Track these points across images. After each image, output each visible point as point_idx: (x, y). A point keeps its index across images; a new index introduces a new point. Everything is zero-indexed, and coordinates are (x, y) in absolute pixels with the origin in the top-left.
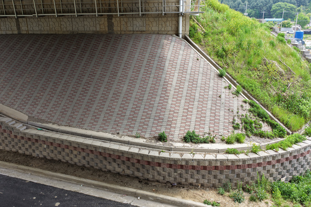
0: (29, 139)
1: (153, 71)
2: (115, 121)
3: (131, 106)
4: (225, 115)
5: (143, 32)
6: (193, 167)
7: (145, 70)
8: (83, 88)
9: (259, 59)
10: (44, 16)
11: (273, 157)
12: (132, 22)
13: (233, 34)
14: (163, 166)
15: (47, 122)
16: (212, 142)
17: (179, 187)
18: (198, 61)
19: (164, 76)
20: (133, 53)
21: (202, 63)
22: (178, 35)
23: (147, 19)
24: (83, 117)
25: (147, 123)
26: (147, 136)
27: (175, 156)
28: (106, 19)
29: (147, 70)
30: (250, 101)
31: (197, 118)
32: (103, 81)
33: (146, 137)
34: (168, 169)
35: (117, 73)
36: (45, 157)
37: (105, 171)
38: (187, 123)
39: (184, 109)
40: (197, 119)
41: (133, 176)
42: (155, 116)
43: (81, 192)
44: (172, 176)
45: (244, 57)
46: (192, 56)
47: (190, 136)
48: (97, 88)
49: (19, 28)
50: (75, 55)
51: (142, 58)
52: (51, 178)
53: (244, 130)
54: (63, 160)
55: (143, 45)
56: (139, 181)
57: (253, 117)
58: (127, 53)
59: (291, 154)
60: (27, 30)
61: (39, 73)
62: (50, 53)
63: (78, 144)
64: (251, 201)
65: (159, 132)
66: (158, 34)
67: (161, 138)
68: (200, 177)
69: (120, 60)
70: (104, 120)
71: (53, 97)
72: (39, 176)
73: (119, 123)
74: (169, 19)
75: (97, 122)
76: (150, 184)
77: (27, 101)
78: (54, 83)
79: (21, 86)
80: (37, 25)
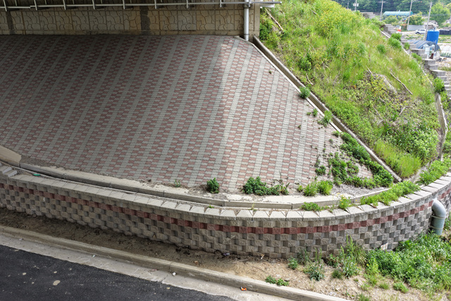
0: (21, 189)
1: (204, 90)
2: (147, 162)
3: (170, 140)
4: (305, 155)
5: (193, 32)
6: (253, 230)
7: (192, 88)
8: (102, 115)
9: (361, 71)
10: (48, 8)
11: (370, 215)
12: (176, 17)
13: (323, 35)
14: (209, 227)
15: (49, 165)
16: (284, 193)
17: (233, 258)
18: (270, 76)
19: (219, 97)
20: (176, 63)
21: (276, 78)
22: (243, 36)
23: (198, 12)
24: (100, 157)
25: (192, 166)
26: (191, 184)
27: (228, 213)
28: (138, 13)
29: (195, 88)
30: (342, 133)
31: (264, 158)
32: (131, 104)
33: (189, 185)
34: (217, 233)
35: (152, 92)
36: (44, 215)
37: (128, 236)
38: (249, 166)
39: (246, 145)
40: (264, 161)
41: (167, 242)
42: (205, 156)
43: (93, 265)
44: (224, 242)
45: (339, 68)
46: (262, 67)
47: (252, 185)
48: (121, 114)
49: (11, 26)
50: (92, 65)
51: (188, 71)
52: (52, 245)
53: (332, 177)
54: (69, 220)
55: (191, 51)
56: (177, 250)
57: (347, 157)
58: (168, 62)
59: (395, 210)
60: (23, 28)
61: (40, 93)
62: (55, 63)
63: (90, 196)
64: (334, 277)
65: (209, 178)
66: (214, 34)
67: (211, 188)
68: (263, 243)
69: (157, 73)
70: (130, 162)
71: (58, 127)
72: (34, 242)
73: (152, 166)
74: (231, 13)
75: (120, 164)
76: (191, 255)
77: (20, 134)
78: (61, 107)
79: (12, 111)
80: (39, 22)
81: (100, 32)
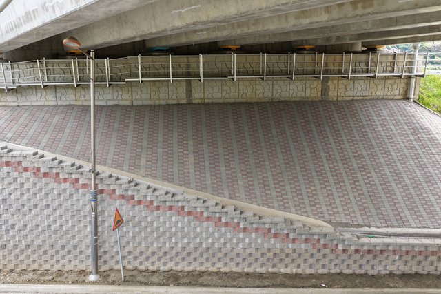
0: (369, 251)
1: (430, 146)
5: (365, 98)
8: (362, 175)
12: (352, 85)
20: (386, 125)
22: (407, 98)
23: (372, 81)
24: (397, 213)
28: (320, 82)
29: (422, 145)
32: (380, 163)
35: (389, 151)
36: (391, 273)
48: (379, 173)
49: (189, 95)
50: (311, 131)
51: (402, 131)
55: (389, 114)
58: (378, 125)
60: (202, 97)
61: (284, 160)
62: (274, 130)
66: (383, 99)
69: (378, 135)
71: (331, 190)
74: (398, 81)
77: (301, 201)
78: (317, 172)
79: (274, 180)
80: (220, 91)
81: (282, 99)
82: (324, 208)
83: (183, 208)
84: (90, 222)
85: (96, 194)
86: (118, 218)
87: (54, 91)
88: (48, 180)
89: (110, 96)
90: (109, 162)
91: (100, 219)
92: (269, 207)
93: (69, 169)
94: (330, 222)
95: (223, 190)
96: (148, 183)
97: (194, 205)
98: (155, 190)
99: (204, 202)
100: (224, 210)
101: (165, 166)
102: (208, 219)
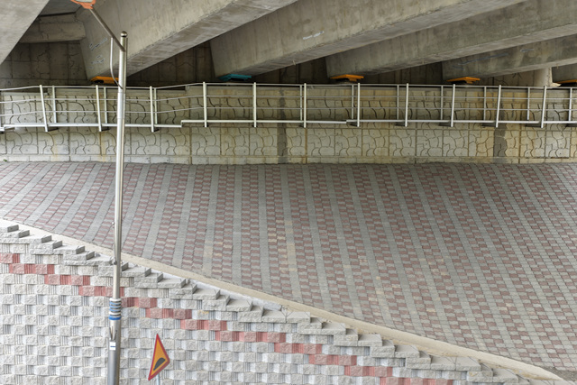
5: (565, 161)
12: (543, 139)
23: (574, 134)
28: (491, 134)
49: (283, 150)
50: (489, 208)
60: (303, 154)
61: (451, 254)
62: (426, 206)
77: (493, 328)
78: (511, 276)
79: (438, 288)
80: (332, 145)
81: (431, 160)
82: (537, 342)
83: (283, 336)
84: (107, 361)
85: (119, 307)
86: (160, 355)
87: (66, 138)
88: (33, 277)
89: (155, 150)
90: (148, 250)
91: (125, 355)
92: (438, 338)
93: (73, 258)
94: (554, 370)
95: (350, 305)
96: (218, 289)
97: (305, 331)
98: (230, 301)
99: (324, 325)
100: (362, 343)
101: (246, 260)
102: (332, 359)
